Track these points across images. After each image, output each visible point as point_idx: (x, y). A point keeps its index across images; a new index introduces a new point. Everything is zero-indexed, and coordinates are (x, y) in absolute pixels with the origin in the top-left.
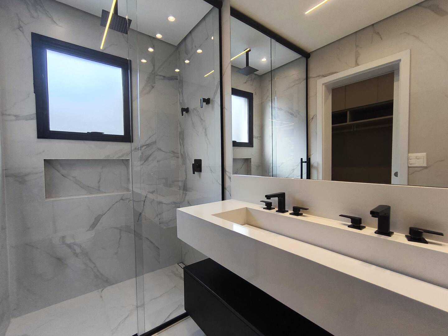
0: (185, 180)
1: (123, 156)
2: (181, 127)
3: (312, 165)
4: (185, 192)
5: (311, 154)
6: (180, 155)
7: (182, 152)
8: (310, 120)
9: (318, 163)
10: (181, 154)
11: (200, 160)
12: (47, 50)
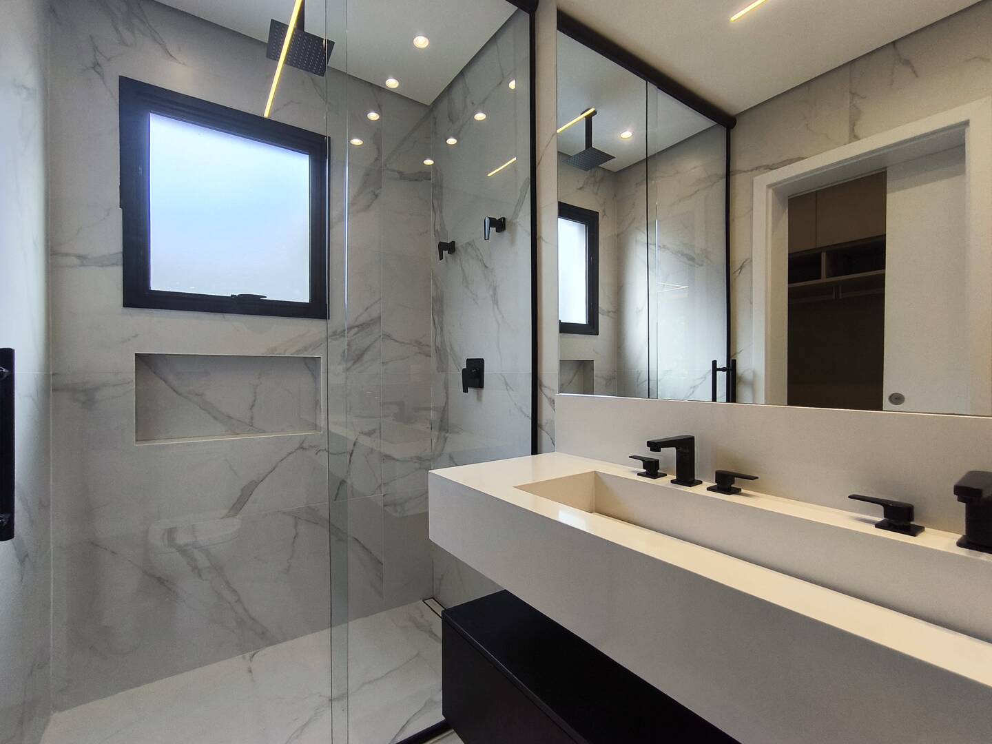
0: (444, 408)
1: (306, 349)
2: (437, 286)
3: (740, 378)
4: (443, 434)
5: (738, 351)
6: (433, 349)
7: (438, 344)
8: (735, 272)
9: (754, 373)
10: (437, 349)
11: (481, 361)
12: (151, 114)
